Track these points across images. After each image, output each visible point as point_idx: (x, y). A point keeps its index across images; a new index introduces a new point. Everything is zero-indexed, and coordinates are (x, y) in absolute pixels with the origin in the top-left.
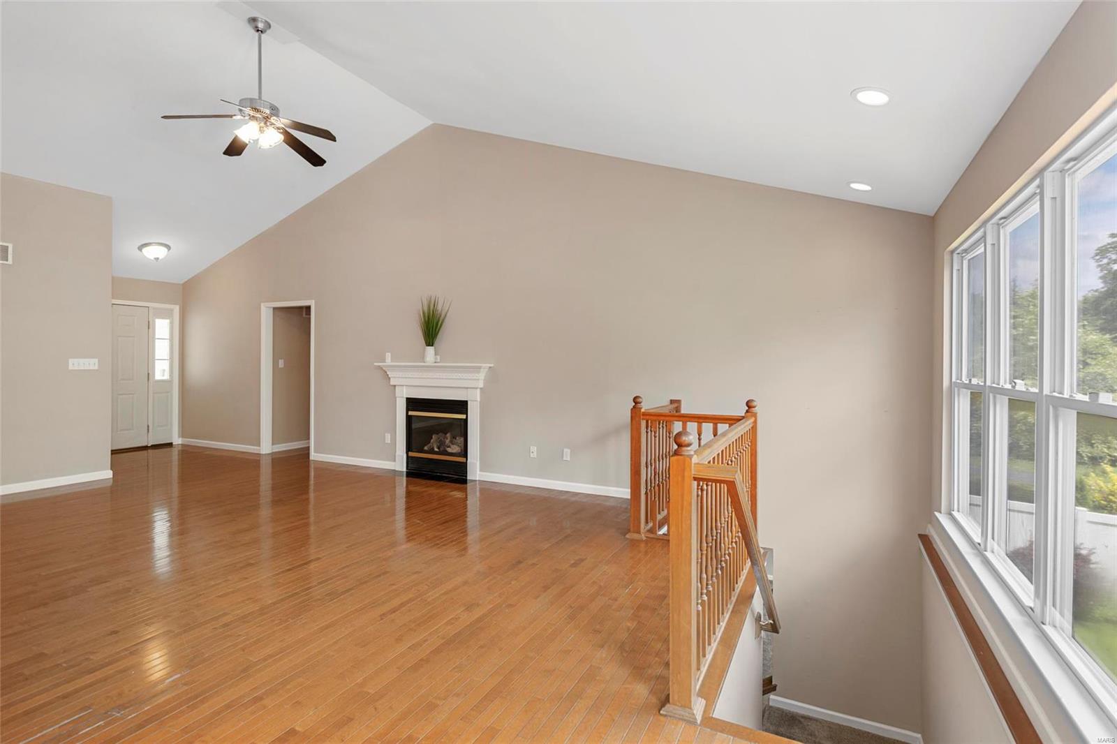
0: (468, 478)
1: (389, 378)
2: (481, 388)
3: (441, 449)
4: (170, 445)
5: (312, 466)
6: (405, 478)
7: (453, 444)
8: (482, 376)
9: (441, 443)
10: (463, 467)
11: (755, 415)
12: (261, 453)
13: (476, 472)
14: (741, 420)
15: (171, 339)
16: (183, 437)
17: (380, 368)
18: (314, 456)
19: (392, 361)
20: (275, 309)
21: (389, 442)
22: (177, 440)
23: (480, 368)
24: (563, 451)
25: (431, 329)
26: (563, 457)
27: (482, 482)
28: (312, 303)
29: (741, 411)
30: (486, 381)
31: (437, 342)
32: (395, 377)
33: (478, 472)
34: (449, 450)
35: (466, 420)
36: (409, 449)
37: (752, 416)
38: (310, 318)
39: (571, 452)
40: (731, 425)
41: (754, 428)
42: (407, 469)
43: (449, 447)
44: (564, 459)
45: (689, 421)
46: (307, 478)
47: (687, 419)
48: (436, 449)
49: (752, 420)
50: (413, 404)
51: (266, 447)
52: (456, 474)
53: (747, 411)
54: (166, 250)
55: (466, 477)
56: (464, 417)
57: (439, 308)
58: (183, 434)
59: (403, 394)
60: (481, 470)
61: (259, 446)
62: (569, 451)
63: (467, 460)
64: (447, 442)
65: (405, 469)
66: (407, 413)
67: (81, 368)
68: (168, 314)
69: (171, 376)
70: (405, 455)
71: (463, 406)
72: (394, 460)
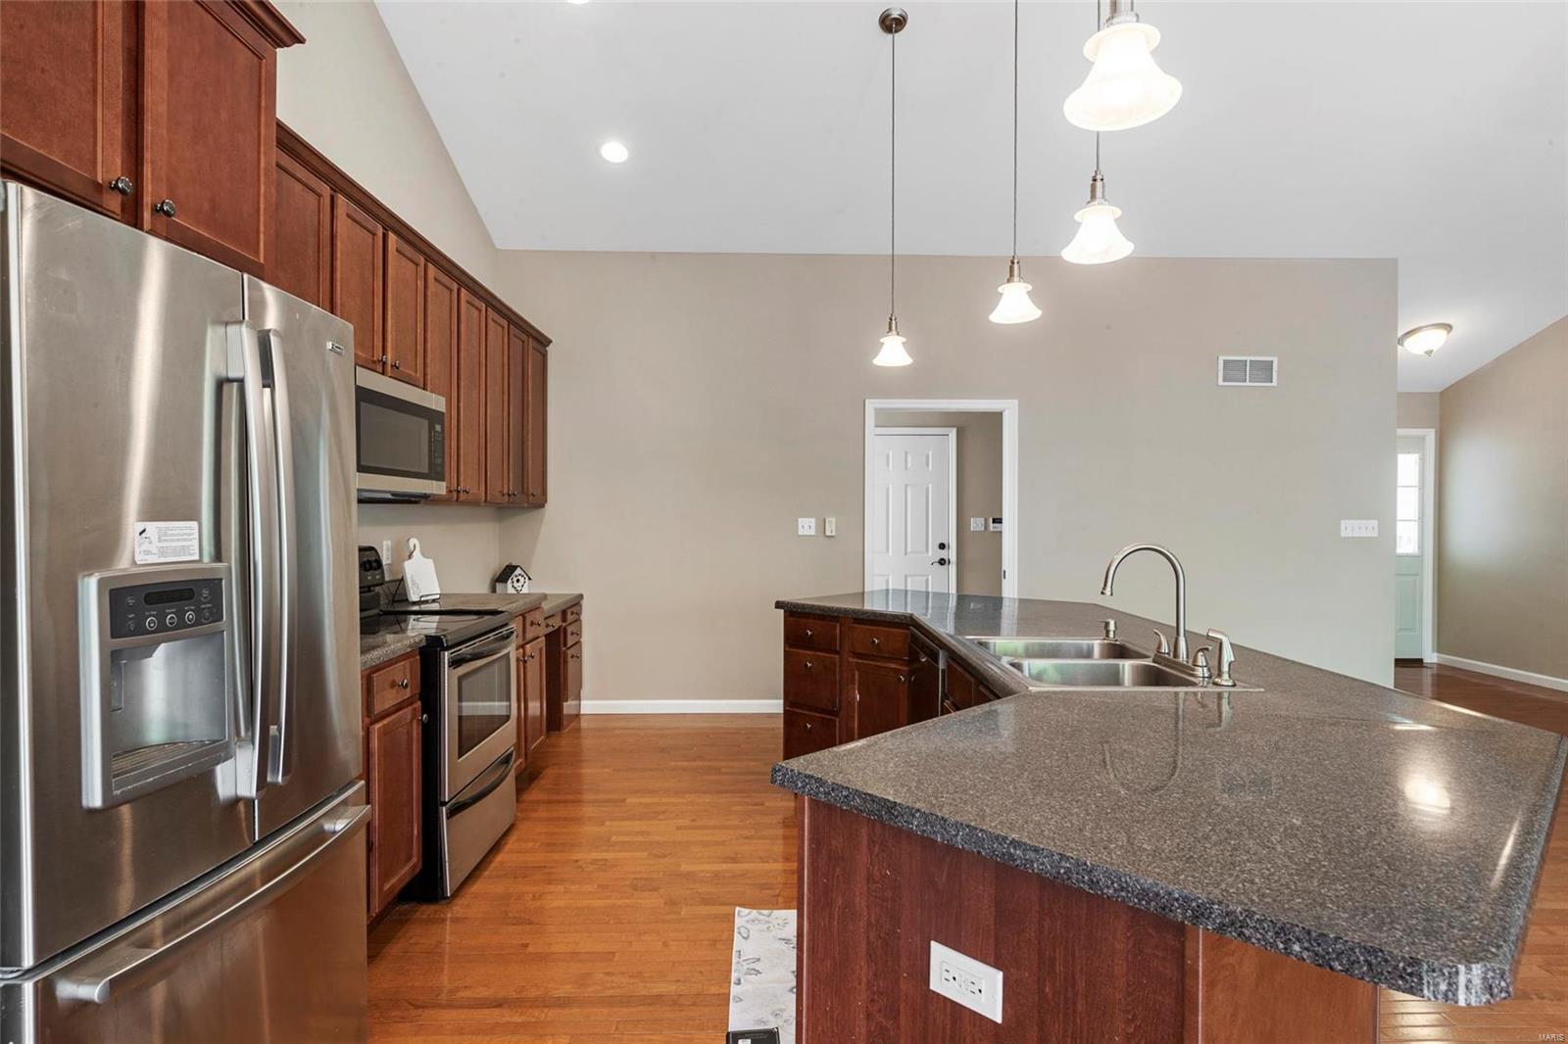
4: (1420, 661)
15: (1422, 488)
16: (1438, 652)
22: (1431, 657)
54: (1444, 332)
58: (1440, 647)
67: (1356, 534)
68: (1417, 445)
69: (1421, 547)
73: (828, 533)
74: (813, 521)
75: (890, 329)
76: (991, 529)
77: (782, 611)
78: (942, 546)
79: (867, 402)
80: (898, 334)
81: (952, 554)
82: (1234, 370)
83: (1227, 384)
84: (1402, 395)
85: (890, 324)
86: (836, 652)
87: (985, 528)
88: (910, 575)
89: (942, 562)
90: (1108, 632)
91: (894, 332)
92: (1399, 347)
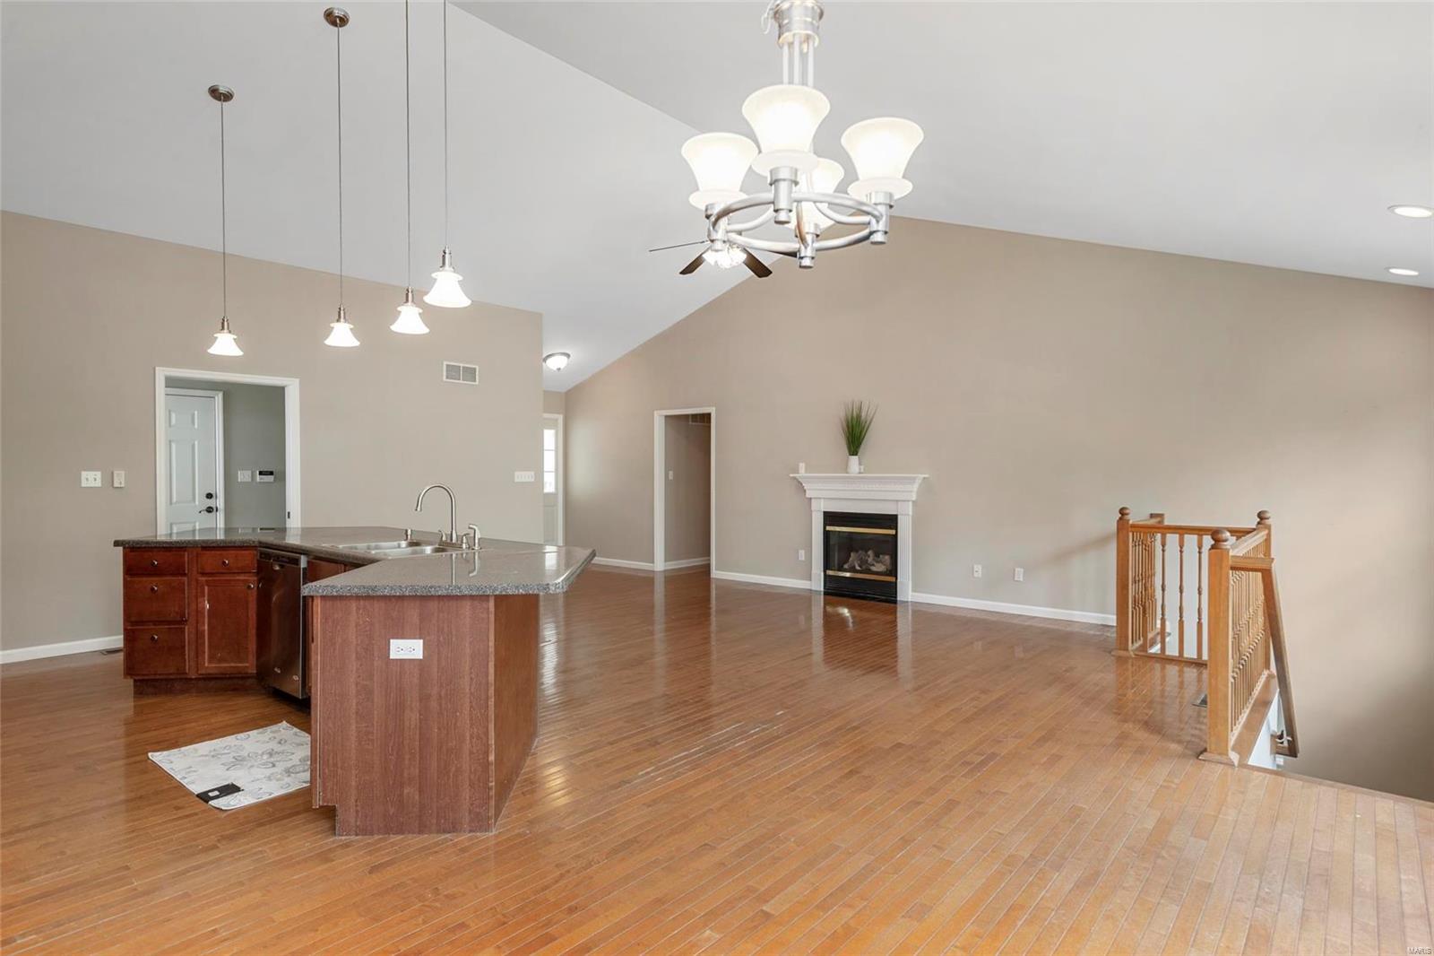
0: (898, 599)
1: (805, 491)
2: (913, 502)
3: (864, 567)
5: (713, 586)
6: (822, 597)
7: (877, 562)
8: (915, 487)
9: (863, 562)
10: (892, 588)
11: (1269, 527)
12: (654, 570)
13: (907, 591)
14: (1251, 532)
15: (557, 450)
17: (795, 478)
18: (716, 574)
19: (806, 472)
20: (666, 417)
21: (803, 559)
23: (914, 479)
24: (1014, 570)
25: (855, 436)
26: (1014, 578)
27: (914, 603)
28: (712, 410)
29: (1252, 522)
30: (918, 493)
31: (861, 451)
32: (810, 490)
33: (910, 593)
34: (874, 569)
35: (896, 536)
36: (827, 566)
37: (1266, 528)
38: (710, 427)
39: (1024, 572)
40: (1238, 538)
41: (1268, 541)
42: (824, 588)
43: (873, 565)
44: (1016, 579)
45: (1187, 533)
46: (707, 599)
47: (1185, 531)
48: (858, 568)
49: (1265, 533)
50: (831, 518)
51: (660, 564)
52: (882, 593)
53: (1259, 523)
54: (566, 358)
55: (896, 597)
56: (893, 532)
57: (863, 414)
59: (820, 508)
60: (913, 591)
61: (653, 562)
62: (1022, 570)
63: (896, 579)
64: (870, 560)
65: (822, 589)
66: (825, 528)
67: (523, 480)
68: (552, 425)
69: (557, 488)
70: (822, 574)
71: (891, 521)
72: (810, 579)
73: (116, 485)
74: (98, 475)
75: (223, 328)
76: (258, 480)
77: (121, 548)
78: (209, 496)
79: (157, 368)
80: (230, 332)
81: (220, 502)
82: (453, 371)
83: (448, 380)
84: (546, 392)
85: (223, 324)
86: (185, 575)
87: (252, 480)
88: (176, 524)
89: (210, 510)
90: (407, 536)
91: (226, 331)
92: (544, 364)
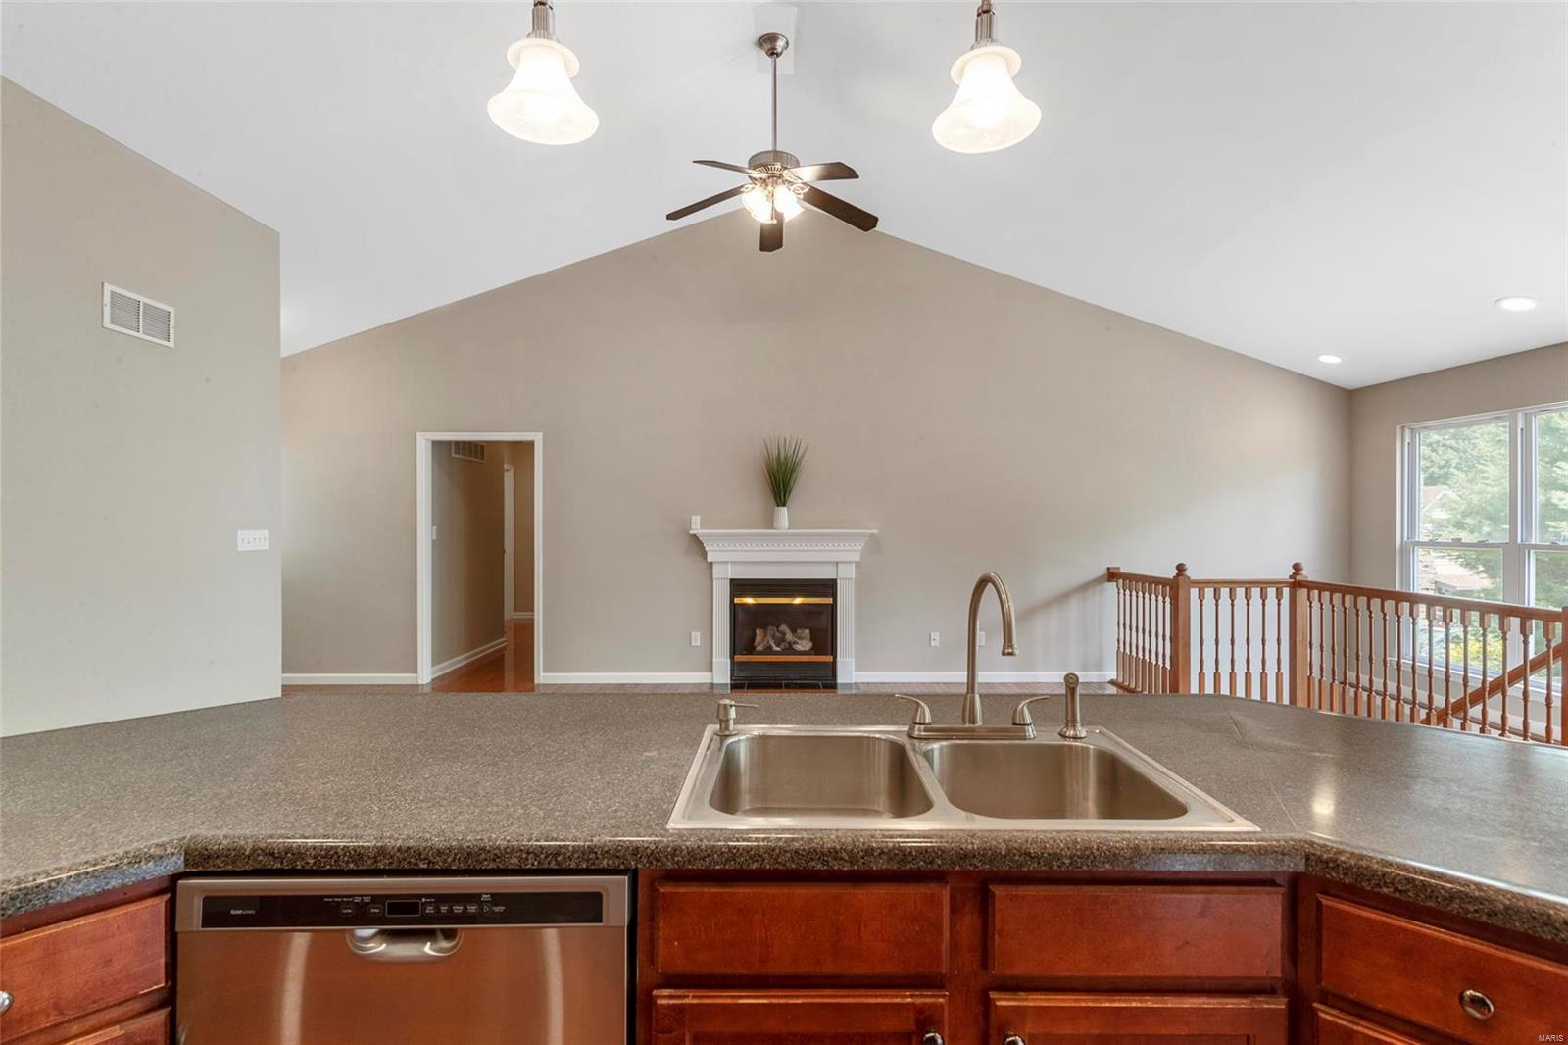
0: (840, 681)
1: (705, 552)
2: (856, 563)
3: (783, 646)
7: (799, 639)
8: (860, 545)
9: (780, 640)
10: (828, 668)
12: (420, 683)
13: (850, 673)
18: (542, 677)
19: (701, 528)
20: (435, 444)
21: (698, 644)
23: (858, 535)
25: (780, 481)
28: (535, 437)
30: (864, 552)
31: (792, 500)
32: (713, 551)
33: (854, 673)
34: (798, 647)
35: (833, 605)
36: (734, 649)
39: (986, 635)
42: (731, 679)
43: (798, 643)
48: (776, 648)
50: (739, 587)
52: (820, 678)
55: (835, 679)
56: (830, 600)
59: (723, 575)
60: (858, 670)
61: (414, 673)
63: (835, 658)
64: (789, 637)
65: (729, 682)
66: (732, 601)
67: (251, 548)
70: (729, 660)
71: (829, 587)
72: (711, 670)
82: (124, 310)
83: (112, 327)
